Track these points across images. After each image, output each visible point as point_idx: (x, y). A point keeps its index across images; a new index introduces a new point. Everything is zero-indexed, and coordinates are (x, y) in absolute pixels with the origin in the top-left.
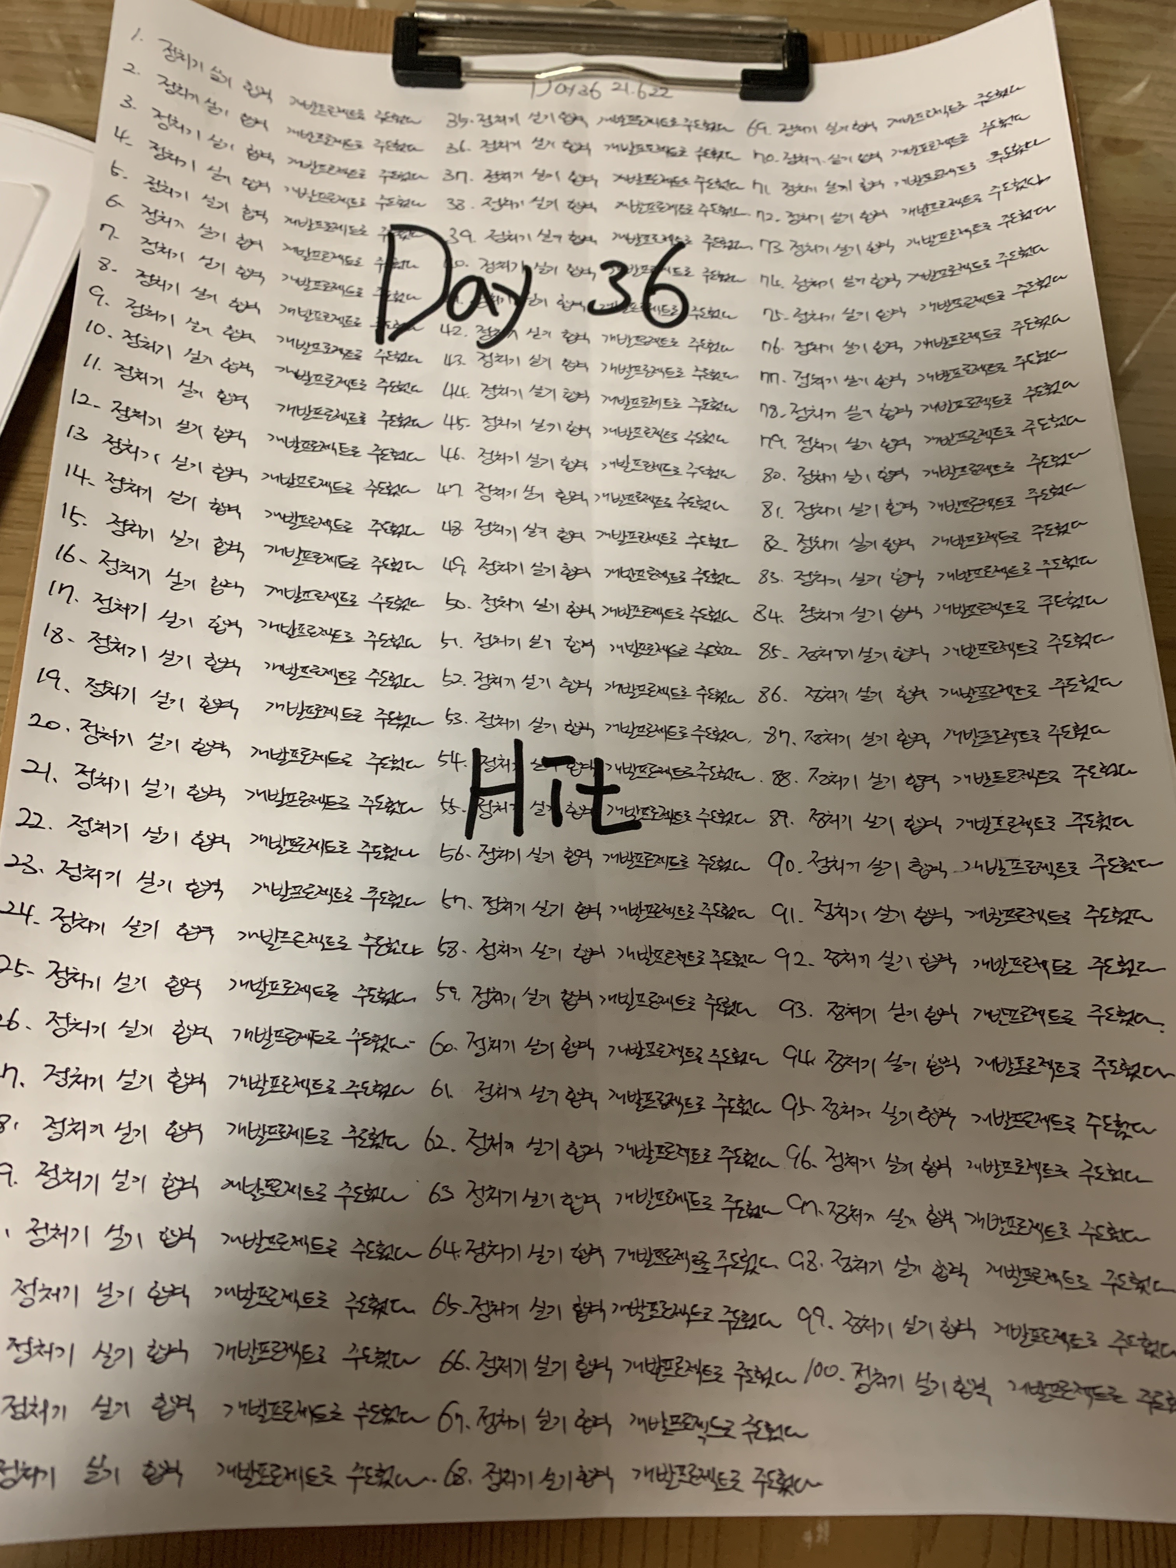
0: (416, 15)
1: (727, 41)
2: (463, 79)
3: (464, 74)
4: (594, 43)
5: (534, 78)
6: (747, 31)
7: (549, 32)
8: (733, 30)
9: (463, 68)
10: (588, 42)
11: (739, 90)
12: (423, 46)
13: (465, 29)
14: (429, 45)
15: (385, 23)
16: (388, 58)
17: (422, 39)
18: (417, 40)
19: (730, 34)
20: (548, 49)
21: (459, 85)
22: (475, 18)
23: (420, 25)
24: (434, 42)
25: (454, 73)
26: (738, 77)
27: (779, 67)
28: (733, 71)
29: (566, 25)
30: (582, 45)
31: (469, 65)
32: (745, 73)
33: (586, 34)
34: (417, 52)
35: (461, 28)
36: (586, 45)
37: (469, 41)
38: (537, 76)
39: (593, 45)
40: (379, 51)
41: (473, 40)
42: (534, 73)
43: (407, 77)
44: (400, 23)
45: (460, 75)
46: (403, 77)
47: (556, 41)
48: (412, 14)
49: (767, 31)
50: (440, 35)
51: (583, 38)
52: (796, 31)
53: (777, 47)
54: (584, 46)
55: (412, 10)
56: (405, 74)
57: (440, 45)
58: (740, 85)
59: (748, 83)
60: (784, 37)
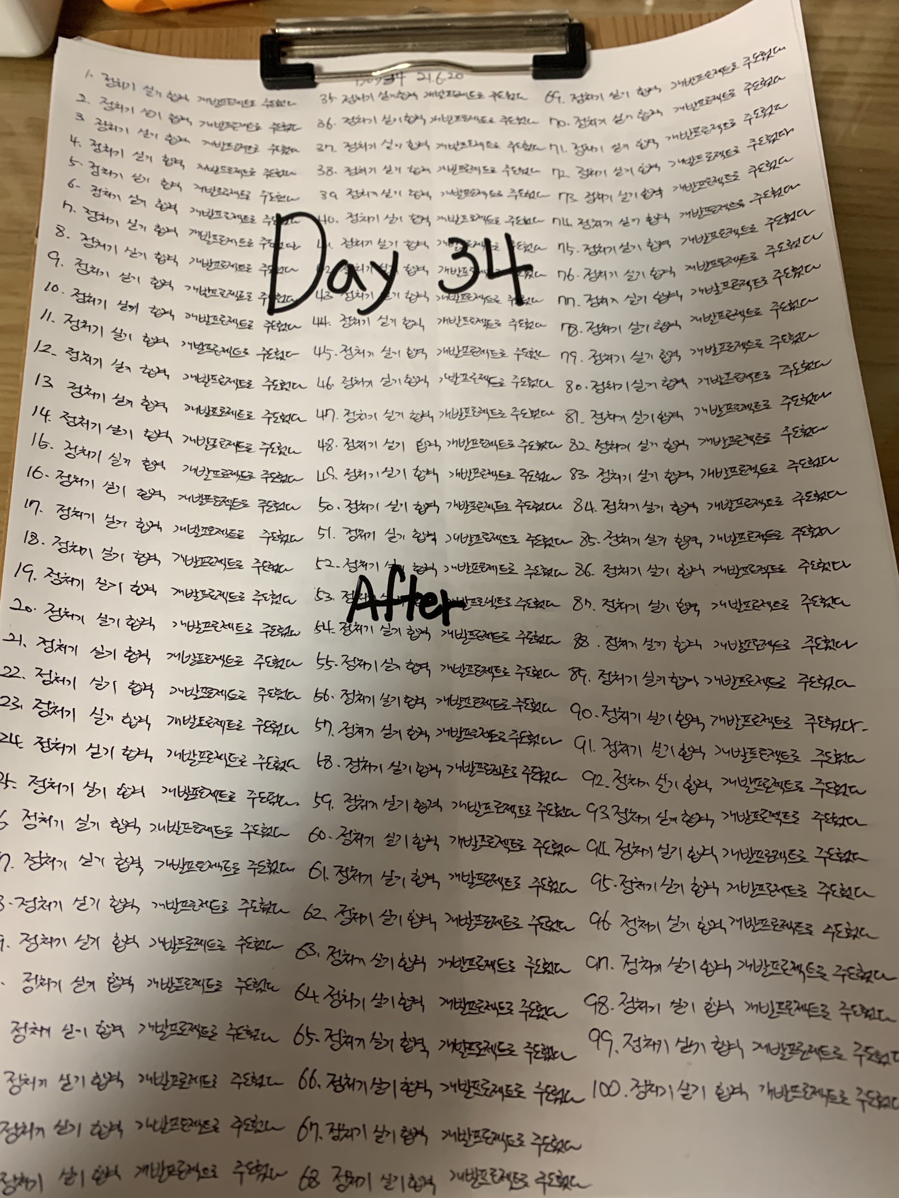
0: (277, 31)
1: (521, 32)
2: (316, 81)
3: (316, 77)
4: (418, 41)
5: (371, 76)
6: (536, 22)
8: (526, 23)
9: (316, 71)
11: (531, 72)
12: (284, 55)
13: (316, 39)
14: (289, 54)
15: (253, 42)
16: (257, 63)
17: (284, 49)
18: (279, 51)
19: (523, 26)
20: (382, 49)
21: (314, 85)
22: (323, 29)
23: (281, 38)
24: (293, 50)
25: (309, 77)
26: (530, 62)
27: (563, 52)
28: (526, 58)
29: (395, 29)
31: (320, 68)
32: (535, 58)
33: (410, 35)
34: (279, 61)
35: (312, 39)
37: (319, 48)
38: (374, 74)
39: (417, 43)
41: (323, 46)
42: (371, 72)
43: (273, 81)
44: (264, 39)
45: (313, 78)
46: (268, 81)
47: (388, 42)
48: (274, 31)
49: (553, 21)
50: (297, 45)
51: (409, 38)
52: (575, 21)
53: (560, 34)
54: (410, 45)
55: (273, 27)
56: (270, 79)
57: (296, 53)
58: (532, 68)
59: (538, 66)
60: (567, 26)
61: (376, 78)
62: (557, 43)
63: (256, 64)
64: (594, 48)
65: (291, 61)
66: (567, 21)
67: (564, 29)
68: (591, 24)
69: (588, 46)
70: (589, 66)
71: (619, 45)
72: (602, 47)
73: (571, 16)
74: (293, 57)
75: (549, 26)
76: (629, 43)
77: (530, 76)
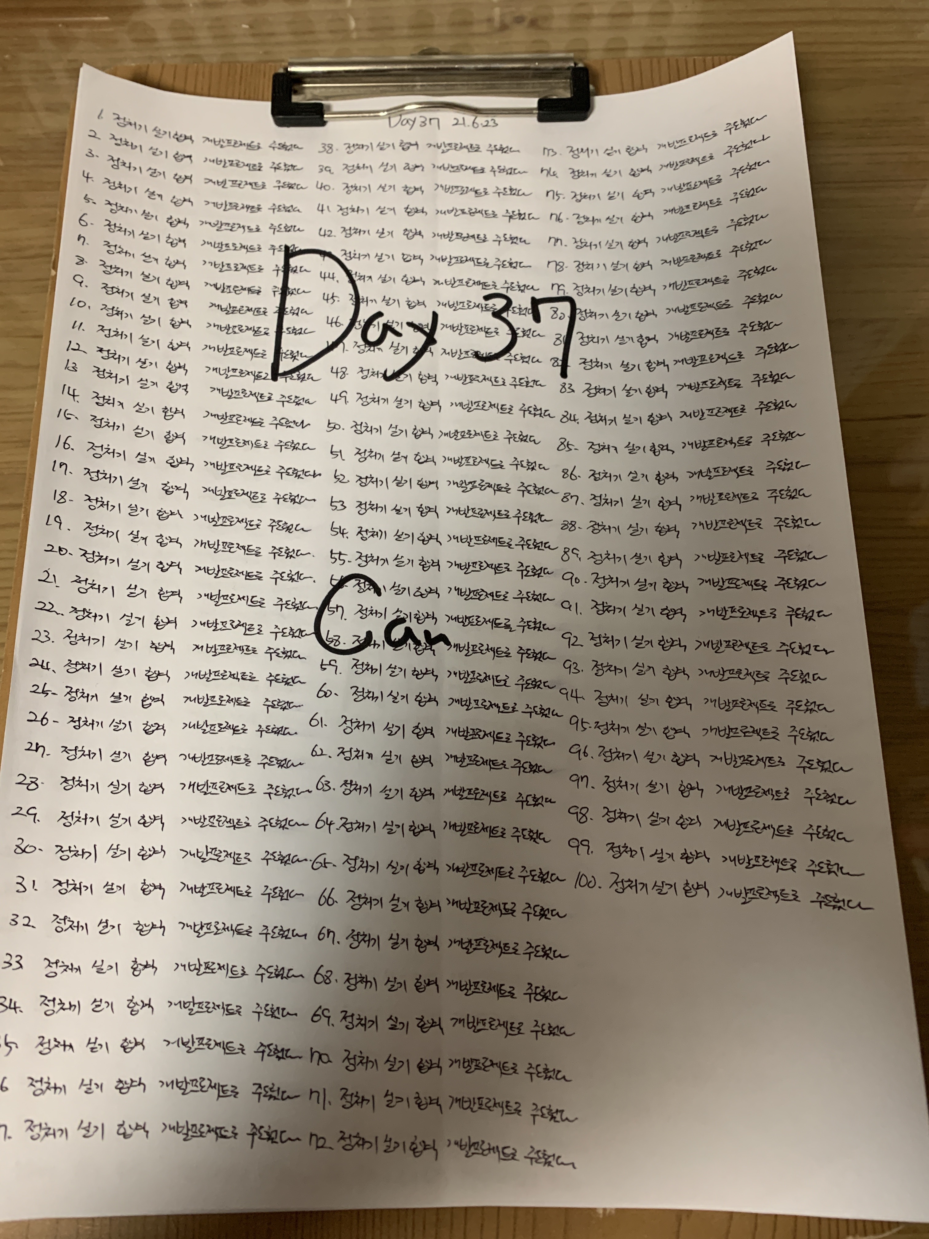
1: (528, 74)
2: (325, 119)
3: (326, 116)
6: (543, 65)
8: (532, 65)
9: (325, 108)
11: (536, 115)
12: (294, 93)
13: (327, 78)
14: (299, 92)
15: (266, 78)
16: (269, 104)
17: (294, 88)
18: (291, 89)
19: (530, 69)
21: (323, 123)
23: (292, 76)
24: (305, 88)
25: (318, 116)
26: (536, 105)
27: (568, 95)
28: (531, 101)
29: (404, 70)
31: (329, 108)
32: (540, 102)
33: (419, 75)
34: (289, 99)
38: (380, 114)
39: (425, 84)
40: (263, 100)
44: (277, 79)
45: (323, 117)
46: (279, 119)
47: (397, 82)
48: (286, 69)
49: (559, 65)
50: (309, 83)
52: (580, 65)
53: (565, 77)
55: (285, 66)
56: (281, 117)
57: (307, 91)
58: (537, 111)
59: (543, 110)
60: (571, 70)
62: (562, 85)
63: (267, 105)
64: (598, 93)
66: (573, 65)
67: (569, 74)
69: (592, 91)
70: (593, 109)
71: (623, 91)
72: (607, 93)
73: (576, 60)
75: (554, 69)
77: (534, 119)
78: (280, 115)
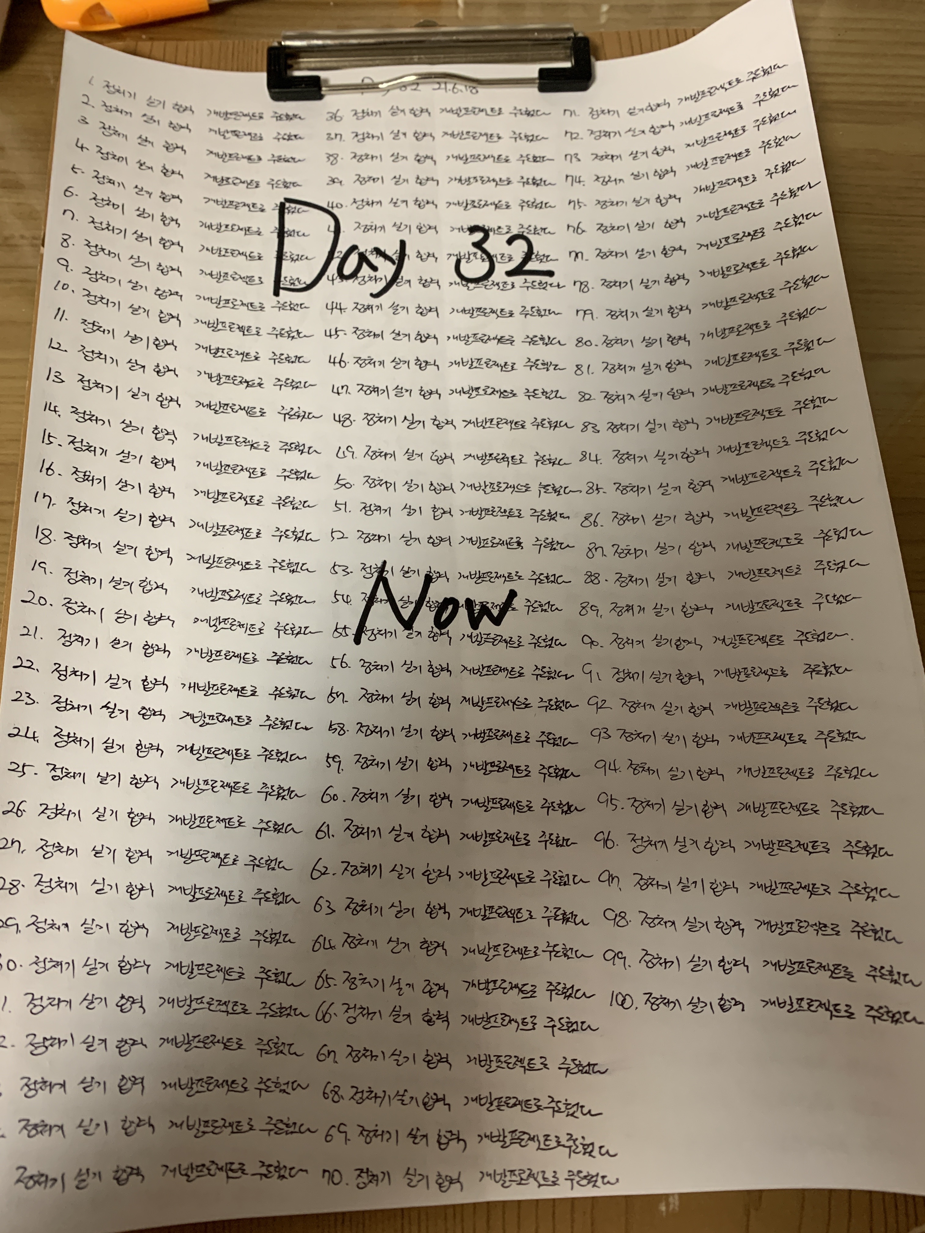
0: (283, 43)
1: (527, 45)
2: (323, 93)
3: (324, 89)
4: (423, 54)
5: (378, 88)
6: (542, 36)
7: (387, 49)
8: (530, 36)
9: (322, 83)
10: (418, 54)
11: (537, 85)
12: (291, 67)
13: (322, 51)
14: (296, 66)
15: (260, 52)
16: (264, 76)
17: (290, 62)
18: (286, 63)
19: (528, 39)
20: (389, 62)
21: (320, 97)
23: (288, 51)
24: (300, 63)
25: (316, 89)
26: (536, 75)
27: (568, 65)
28: (532, 70)
29: (401, 42)
30: (415, 57)
31: (326, 81)
32: (541, 71)
33: (416, 48)
34: (286, 73)
35: (318, 51)
36: (417, 56)
37: (325, 61)
38: (380, 86)
39: (422, 56)
40: (257, 70)
41: (329, 59)
42: (378, 84)
43: (278, 93)
44: (271, 50)
45: (320, 89)
46: (275, 93)
47: (395, 55)
48: (280, 43)
49: (558, 35)
50: (303, 58)
51: (415, 51)
52: (580, 35)
53: (566, 48)
54: (416, 58)
55: (280, 40)
56: (277, 90)
57: (302, 65)
58: (538, 81)
59: (544, 79)
60: (572, 40)
61: (383, 90)
62: (561, 56)
63: (262, 77)
65: (297, 73)
66: (572, 35)
67: (570, 43)
68: (595, 39)
69: (593, 59)
71: (622, 56)
72: (606, 59)
73: (575, 30)
74: (299, 69)
75: (554, 39)
76: (633, 54)
77: (536, 90)
78: (276, 88)
